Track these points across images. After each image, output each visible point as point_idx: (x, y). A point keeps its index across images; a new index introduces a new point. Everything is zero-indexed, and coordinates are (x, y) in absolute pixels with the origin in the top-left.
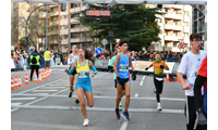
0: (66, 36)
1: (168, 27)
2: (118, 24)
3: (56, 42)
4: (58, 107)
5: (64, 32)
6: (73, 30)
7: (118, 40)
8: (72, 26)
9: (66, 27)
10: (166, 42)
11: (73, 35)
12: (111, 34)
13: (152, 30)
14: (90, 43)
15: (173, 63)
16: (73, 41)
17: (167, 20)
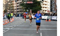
0: (16, 9)
1: (44, 6)
3: (13, 11)
5: (15, 8)
7: (31, 10)
10: (43, 10)
11: (18, 9)
12: (29, 8)
13: (40, 7)
14: (22, 11)
15: (47, 16)
16: (18, 10)
17: (43, 4)
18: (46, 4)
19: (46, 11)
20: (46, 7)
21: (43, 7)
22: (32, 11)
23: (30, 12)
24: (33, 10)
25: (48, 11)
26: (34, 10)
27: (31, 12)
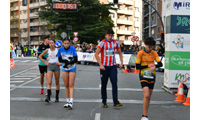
0: (25, 30)
1: (120, 21)
2: (75, 18)
3: (15, 35)
4: (28, 99)
5: (23, 25)
6: (32, 24)
7: (76, 34)
8: (32, 20)
9: (25, 21)
10: (119, 35)
11: (32, 29)
12: (69, 28)
13: (106, 24)
15: (130, 55)
16: (32, 34)
17: (119, 15)
18: (127, 16)
19: (127, 36)
20: (127, 26)
21: (119, 25)
22: (78, 37)
23: (72, 39)
24: (82, 32)
25: (135, 39)
26: (87, 35)
27: (76, 39)
